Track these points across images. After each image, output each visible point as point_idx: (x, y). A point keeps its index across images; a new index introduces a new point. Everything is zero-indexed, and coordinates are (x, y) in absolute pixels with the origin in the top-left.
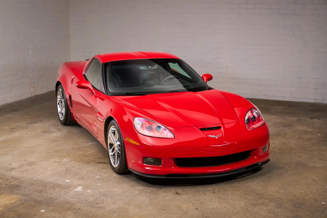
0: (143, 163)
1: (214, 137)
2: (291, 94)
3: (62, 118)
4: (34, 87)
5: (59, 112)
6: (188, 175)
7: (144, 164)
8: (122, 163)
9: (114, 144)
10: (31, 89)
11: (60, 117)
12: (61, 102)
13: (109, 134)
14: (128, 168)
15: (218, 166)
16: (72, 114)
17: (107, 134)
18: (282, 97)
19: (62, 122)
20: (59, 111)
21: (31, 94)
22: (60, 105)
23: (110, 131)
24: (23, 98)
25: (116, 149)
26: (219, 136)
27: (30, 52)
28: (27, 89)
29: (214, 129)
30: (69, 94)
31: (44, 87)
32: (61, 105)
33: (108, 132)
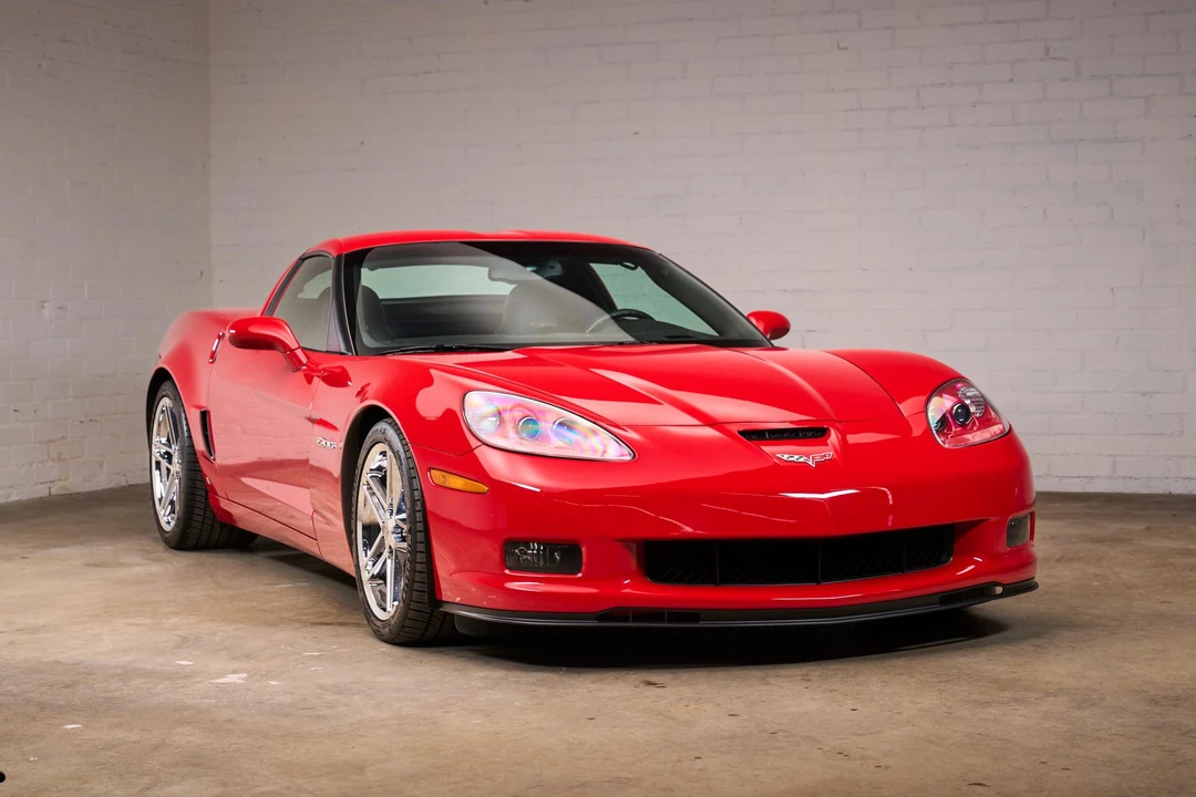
0: (503, 565)
1: (802, 460)
2: (1114, 464)
3: (167, 520)
4: (59, 459)
5: (160, 500)
6: (693, 616)
7: (507, 572)
8: (416, 586)
9: (381, 525)
10: (50, 464)
11: (163, 520)
12: (169, 457)
13: (363, 490)
14: (441, 603)
15: (818, 583)
16: (209, 491)
17: (355, 493)
18: (1078, 477)
19: (167, 535)
20: (157, 496)
21: (48, 485)
22: (164, 472)
23: (366, 477)
24: (14, 498)
25: (391, 540)
26: (818, 459)
27: (46, 312)
28: (32, 463)
29: (800, 438)
30: (198, 407)
31: (101, 465)
32: (168, 470)
33: (356, 485)
